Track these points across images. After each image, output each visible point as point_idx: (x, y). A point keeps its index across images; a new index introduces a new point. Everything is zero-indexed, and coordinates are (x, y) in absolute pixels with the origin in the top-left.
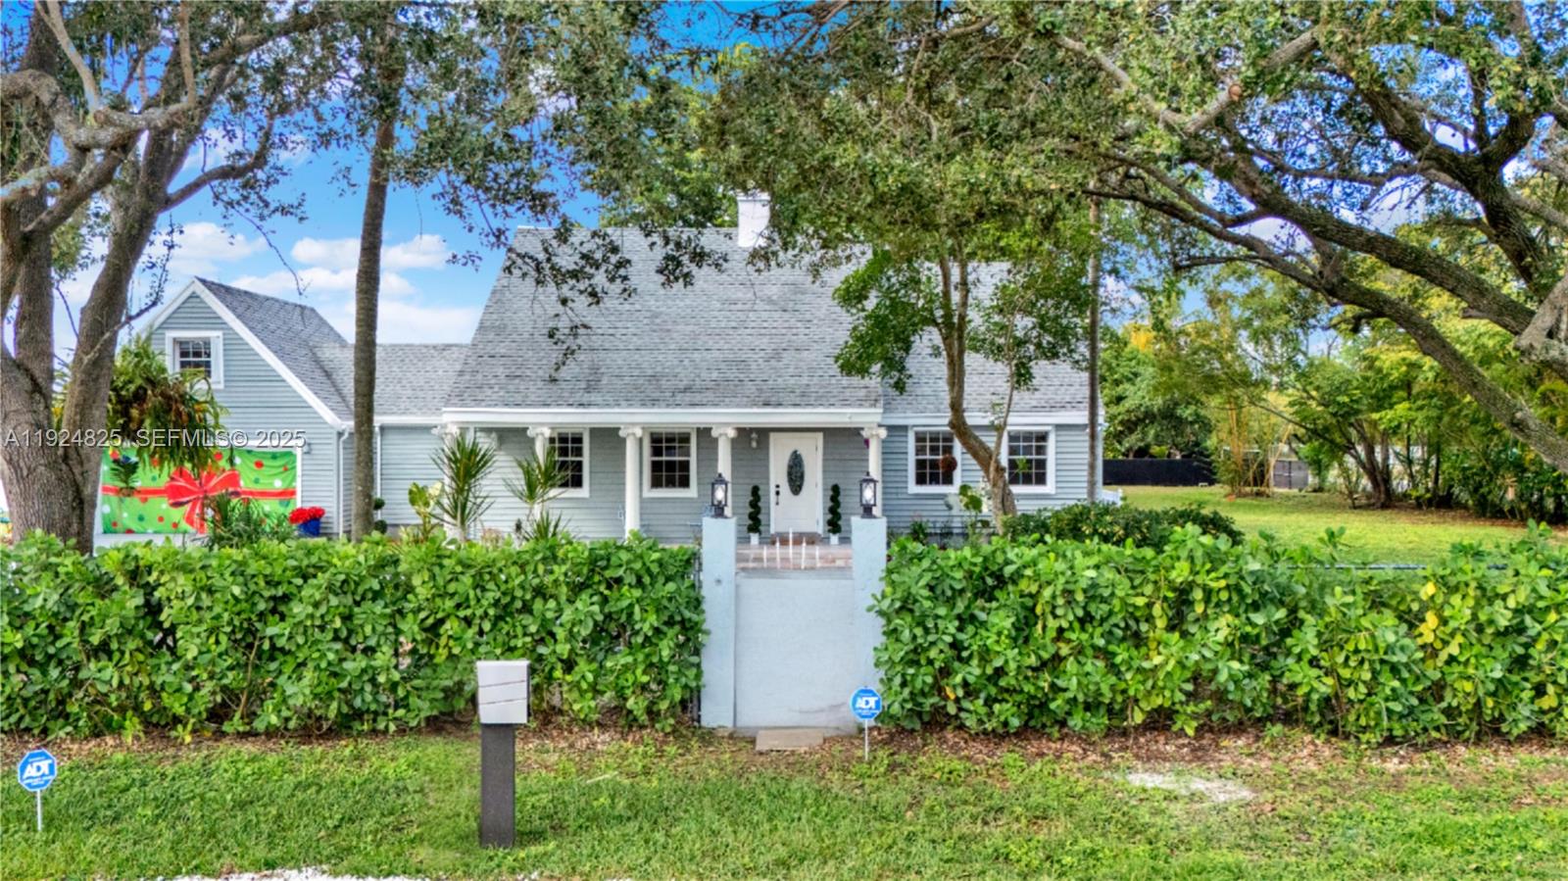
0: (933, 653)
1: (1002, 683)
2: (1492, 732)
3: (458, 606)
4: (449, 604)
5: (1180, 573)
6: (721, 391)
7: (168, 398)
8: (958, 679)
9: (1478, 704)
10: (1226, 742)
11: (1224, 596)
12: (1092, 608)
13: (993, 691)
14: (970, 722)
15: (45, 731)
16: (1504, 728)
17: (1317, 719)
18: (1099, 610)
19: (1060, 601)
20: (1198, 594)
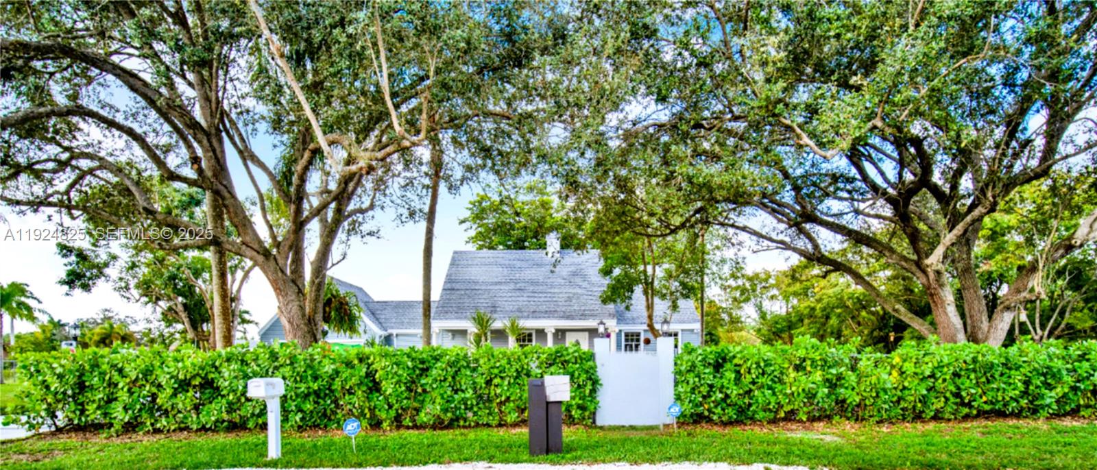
0: (702, 389)
1: (728, 401)
2: (918, 417)
3: (500, 372)
4: (496, 371)
5: (801, 353)
6: (549, 314)
7: (341, 303)
8: (713, 399)
9: (914, 407)
10: (815, 424)
11: (819, 363)
12: (766, 369)
13: (724, 405)
14: (715, 418)
15: (326, 426)
16: (924, 416)
17: (850, 415)
18: (769, 370)
19: (754, 366)
20: (809, 362)
